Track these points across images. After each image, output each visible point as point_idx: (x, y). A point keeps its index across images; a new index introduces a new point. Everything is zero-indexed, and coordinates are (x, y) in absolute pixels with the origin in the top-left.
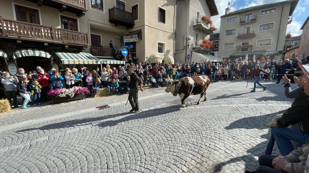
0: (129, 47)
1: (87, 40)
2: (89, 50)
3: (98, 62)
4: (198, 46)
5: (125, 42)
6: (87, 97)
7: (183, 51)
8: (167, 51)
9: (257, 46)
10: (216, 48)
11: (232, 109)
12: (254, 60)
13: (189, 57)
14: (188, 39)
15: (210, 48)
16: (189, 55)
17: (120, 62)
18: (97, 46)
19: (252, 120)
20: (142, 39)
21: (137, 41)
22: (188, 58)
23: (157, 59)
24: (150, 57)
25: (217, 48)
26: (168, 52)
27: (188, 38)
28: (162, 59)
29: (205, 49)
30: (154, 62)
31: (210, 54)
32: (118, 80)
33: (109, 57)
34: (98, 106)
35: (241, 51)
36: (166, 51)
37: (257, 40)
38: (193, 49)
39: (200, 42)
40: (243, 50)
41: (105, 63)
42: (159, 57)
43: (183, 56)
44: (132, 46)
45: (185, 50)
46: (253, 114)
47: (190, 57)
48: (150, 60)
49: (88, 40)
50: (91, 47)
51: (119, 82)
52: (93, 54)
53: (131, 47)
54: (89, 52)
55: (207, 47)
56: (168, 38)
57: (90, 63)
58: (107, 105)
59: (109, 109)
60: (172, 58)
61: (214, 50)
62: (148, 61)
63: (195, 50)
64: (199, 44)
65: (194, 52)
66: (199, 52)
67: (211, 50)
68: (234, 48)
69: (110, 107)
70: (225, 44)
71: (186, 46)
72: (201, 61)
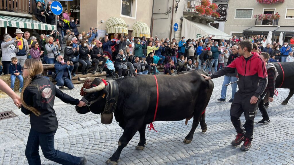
4: (193, 10)
7: (165, 16)
9: (285, 18)
10: (222, 16)
12: (281, 42)
13: (176, 27)
15: (213, 15)
16: (176, 25)
17: (46, 27)
19: (274, 145)
22: (175, 29)
23: (119, 27)
24: (106, 22)
25: (225, 15)
26: (140, 15)
28: (129, 27)
29: (204, 16)
30: (113, 32)
31: (211, 24)
33: (24, 15)
35: (262, 25)
36: (136, 14)
37: (287, 8)
38: (184, 13)
39: (197, 2)
40: (265, 22)
41: (15, 26)
42: (124, 22)
43: (165, 25)
45: (170, 15)
46: (275, 135)
47: (179, 28)
48: (106, 27)
55: (207, 12)
58: (12, 111)
59: (14, 120)
60: (147, 27)
61: (219, 18)
62: (102, 29)
63: (186, 16)
64: (195, 6)
65: (185, 19)
66: (194, 20)
67: (214, 18)
68: (250, 18)
69: (17, 116)
70: (237, 9)
71: (172, 8)
72: (197, 36)
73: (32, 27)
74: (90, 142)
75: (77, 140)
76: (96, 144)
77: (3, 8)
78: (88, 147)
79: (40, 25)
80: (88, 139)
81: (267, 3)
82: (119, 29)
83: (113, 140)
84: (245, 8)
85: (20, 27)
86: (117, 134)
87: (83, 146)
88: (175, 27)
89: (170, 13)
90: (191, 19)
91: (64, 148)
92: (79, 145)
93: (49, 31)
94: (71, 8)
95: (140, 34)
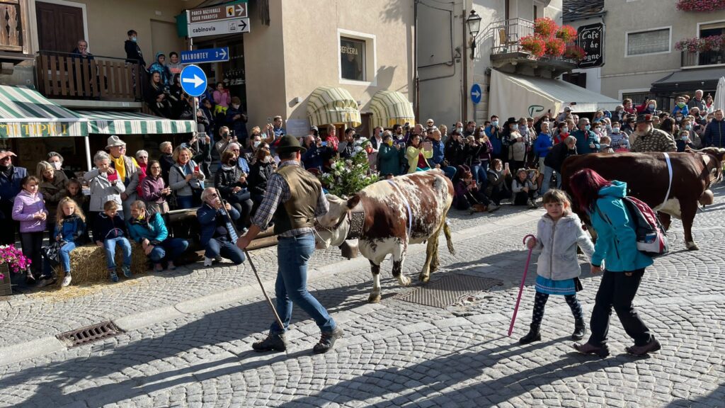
0: (212, 57)
1: (19, 27)
2: (31, 73)
3: (71, 128)
4: (514, 49)
5: (191, 34)
6: (17, 291)
7: (448, 71)
8: (381, 70)
10: (590, 54)
11: (664, 318)
13: (477, 94)
14: (469, 19)
15: (565, 56)
16: (476, 88)
17: (174, 126)
18: (65, 57)
20: (268, 22)
21: (248, 29)
22: (473, 98)
23: (337, 109)
24: (307, 101)
25: (598, 51)
26: (386, 74)
27: (468, 14)
28: (362, 106)
29: (543, 59)
30: (324, 122)
31: (565, 78)
32: (161, 206)
33: (125, 104)
34: (66, 330)
35: (700, 64)
36: (376, 74)
38: (494, 58)
39: (523, 28)
40: (707, 57)
41: (106, 131)
42: (348, 96)
43: (450, 93)
44: (225, 54)
45: (459, 66)
47: (483, 95)
48: (308, 112)
49: (25, 31)
50: (39, 60)
51: (165, 216)
52: (48, 91)
53: (220, 57)
54: (30, 80)
55: (550, 51)
56: (383, 15)
57: (32, 135)
58: (112, 322)
59: (118, 340)
60: (404, 101)
61: (583, 61)
62: (299, 118)
63: (500, 65)
64: (520, 38)
65: (498, 73)
66: (519, 73)
67: (571, 61)
68: (667, 52)
69: (125, 332)
70: (630, 32)
71: (462, 48)
72: (531, 109)
73: (142, 129)
74: (292, 379)
75: (262, 376)
76: (306, 383)
77: (76, 94)
78: (288, 391)
79: (160, 122)
80: (287, 373)
81: (705, 10)
82: (339, 113)
83: (343, 370)
84: (648, 28)
85: (117, 133)
86: (352, 357)
87: (276, 389)
88: (473, 94)
89: (458, 61)
90: (512, 70)
91: (235, 395)
92: (266, 388)
93: (179, 134)
94: (225, 77)
95: (389, 119)
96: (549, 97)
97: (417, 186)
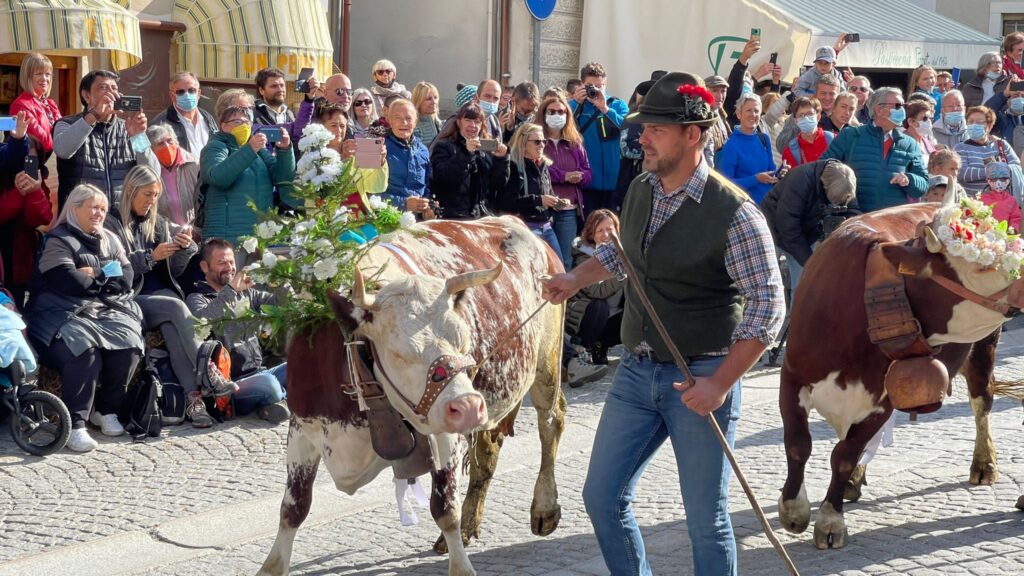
72: (716, 46)
82: (59, 17)
95: (242, 51)
96: (774, 12)
97: (456, 249)
